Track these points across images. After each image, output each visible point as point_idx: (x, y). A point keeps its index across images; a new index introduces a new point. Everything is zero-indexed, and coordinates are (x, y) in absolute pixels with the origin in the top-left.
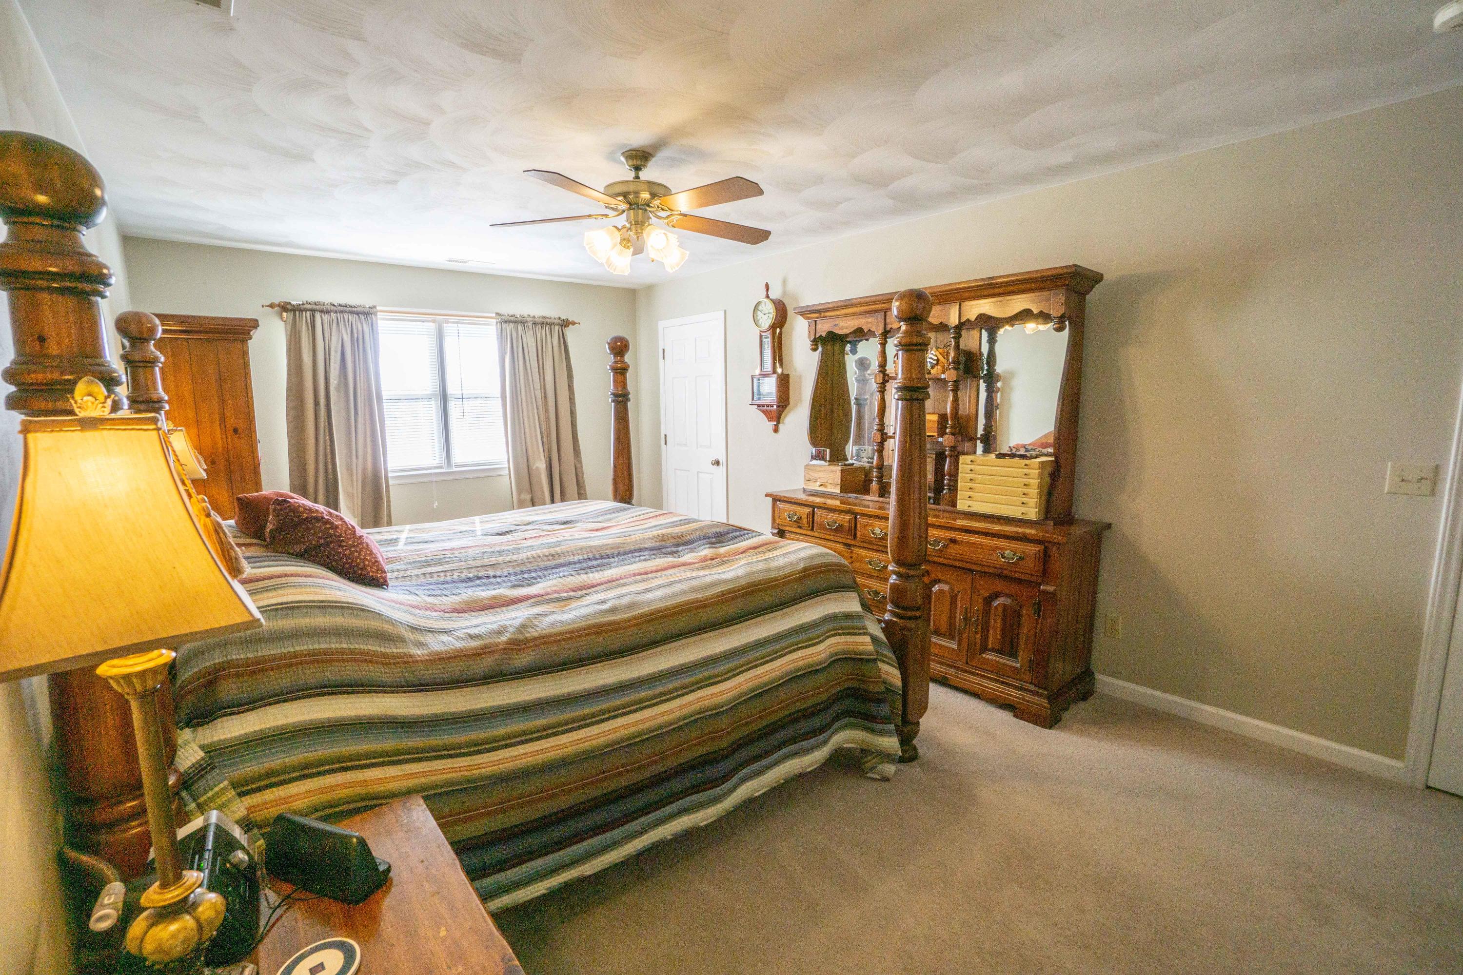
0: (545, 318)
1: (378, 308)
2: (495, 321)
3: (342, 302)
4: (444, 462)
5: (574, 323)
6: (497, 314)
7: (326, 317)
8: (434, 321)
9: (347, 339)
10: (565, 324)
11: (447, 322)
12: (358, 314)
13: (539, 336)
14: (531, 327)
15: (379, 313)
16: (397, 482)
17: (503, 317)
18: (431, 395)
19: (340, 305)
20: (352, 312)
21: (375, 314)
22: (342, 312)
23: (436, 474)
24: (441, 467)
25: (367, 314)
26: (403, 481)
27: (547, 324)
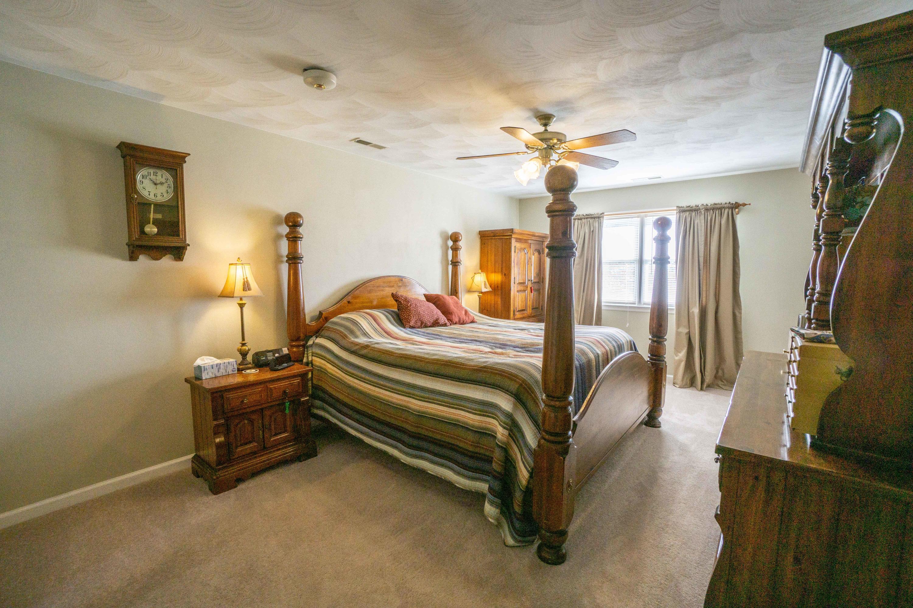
0: (715, 204)
1: (605, 214)
2: (675, 211)
3: (588, 213)
4: (637, 300)
5: (744, 205)
6: (677, 207)
7: (579, 221)
8: (638, 217)
9: (587, 231)
10: (736, 207)
11: (646, 216)
12: (594, 218)
13: (709, 218)
14: (703, 213)
15: (605, 217)
16: (607, 308)
17: (681, 209)
18: (635, 260)
19: (586, 215)
20: (592, 218)
21: (603, 217)
22: (587, 218)
23: (630, 307)
24: (634, 303)
25: (598, 218)
26: (610, 308)
27: (718, 209)
